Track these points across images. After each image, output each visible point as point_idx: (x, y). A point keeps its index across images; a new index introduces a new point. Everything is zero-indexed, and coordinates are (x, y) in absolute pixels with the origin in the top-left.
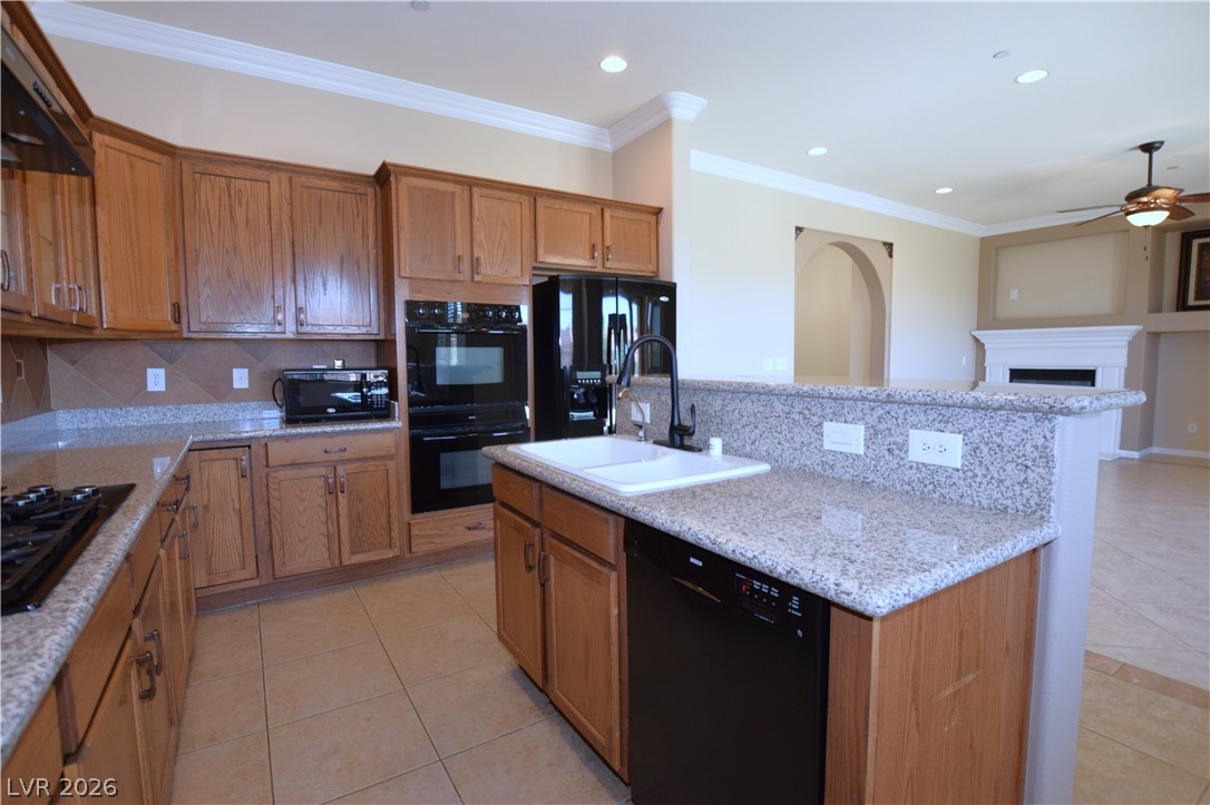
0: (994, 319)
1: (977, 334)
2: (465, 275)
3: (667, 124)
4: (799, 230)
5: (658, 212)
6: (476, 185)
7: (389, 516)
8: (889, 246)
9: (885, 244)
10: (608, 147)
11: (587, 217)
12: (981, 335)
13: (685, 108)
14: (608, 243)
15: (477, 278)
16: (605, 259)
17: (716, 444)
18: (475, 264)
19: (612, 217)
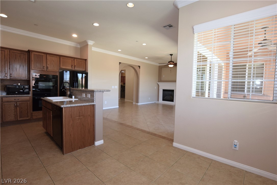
0: (161, 80)
1: (158, 83)
2: (46, 69)
3: (87, 45)
4: (120, 63)
5: (86, 60)
6: (48, 54)
7: (28, 111)
8: (139, 67)
9: (139, 66)
10: (79, 47)
11: (71, 60)
12: (159, 83)
13: (90, 43)
14: (75, 65)
15: (47, 70)
16: (75, 68)
17: (73, 97)
18: (47, 68)
19: (76, 60)
